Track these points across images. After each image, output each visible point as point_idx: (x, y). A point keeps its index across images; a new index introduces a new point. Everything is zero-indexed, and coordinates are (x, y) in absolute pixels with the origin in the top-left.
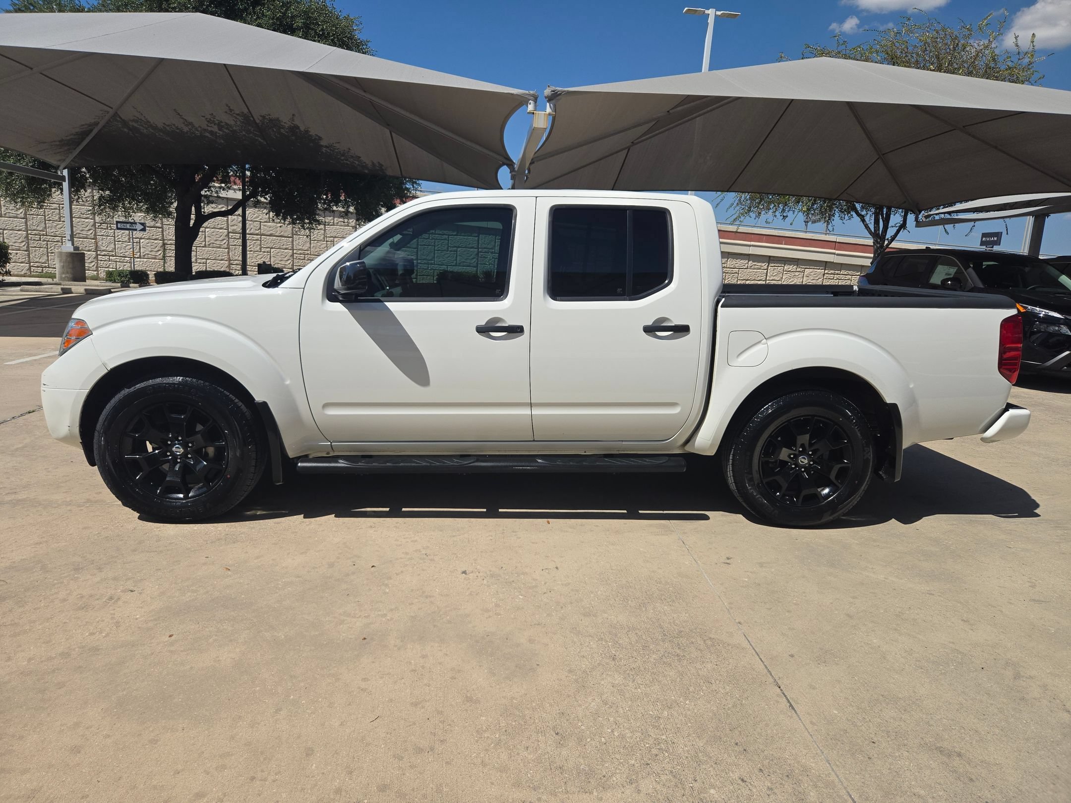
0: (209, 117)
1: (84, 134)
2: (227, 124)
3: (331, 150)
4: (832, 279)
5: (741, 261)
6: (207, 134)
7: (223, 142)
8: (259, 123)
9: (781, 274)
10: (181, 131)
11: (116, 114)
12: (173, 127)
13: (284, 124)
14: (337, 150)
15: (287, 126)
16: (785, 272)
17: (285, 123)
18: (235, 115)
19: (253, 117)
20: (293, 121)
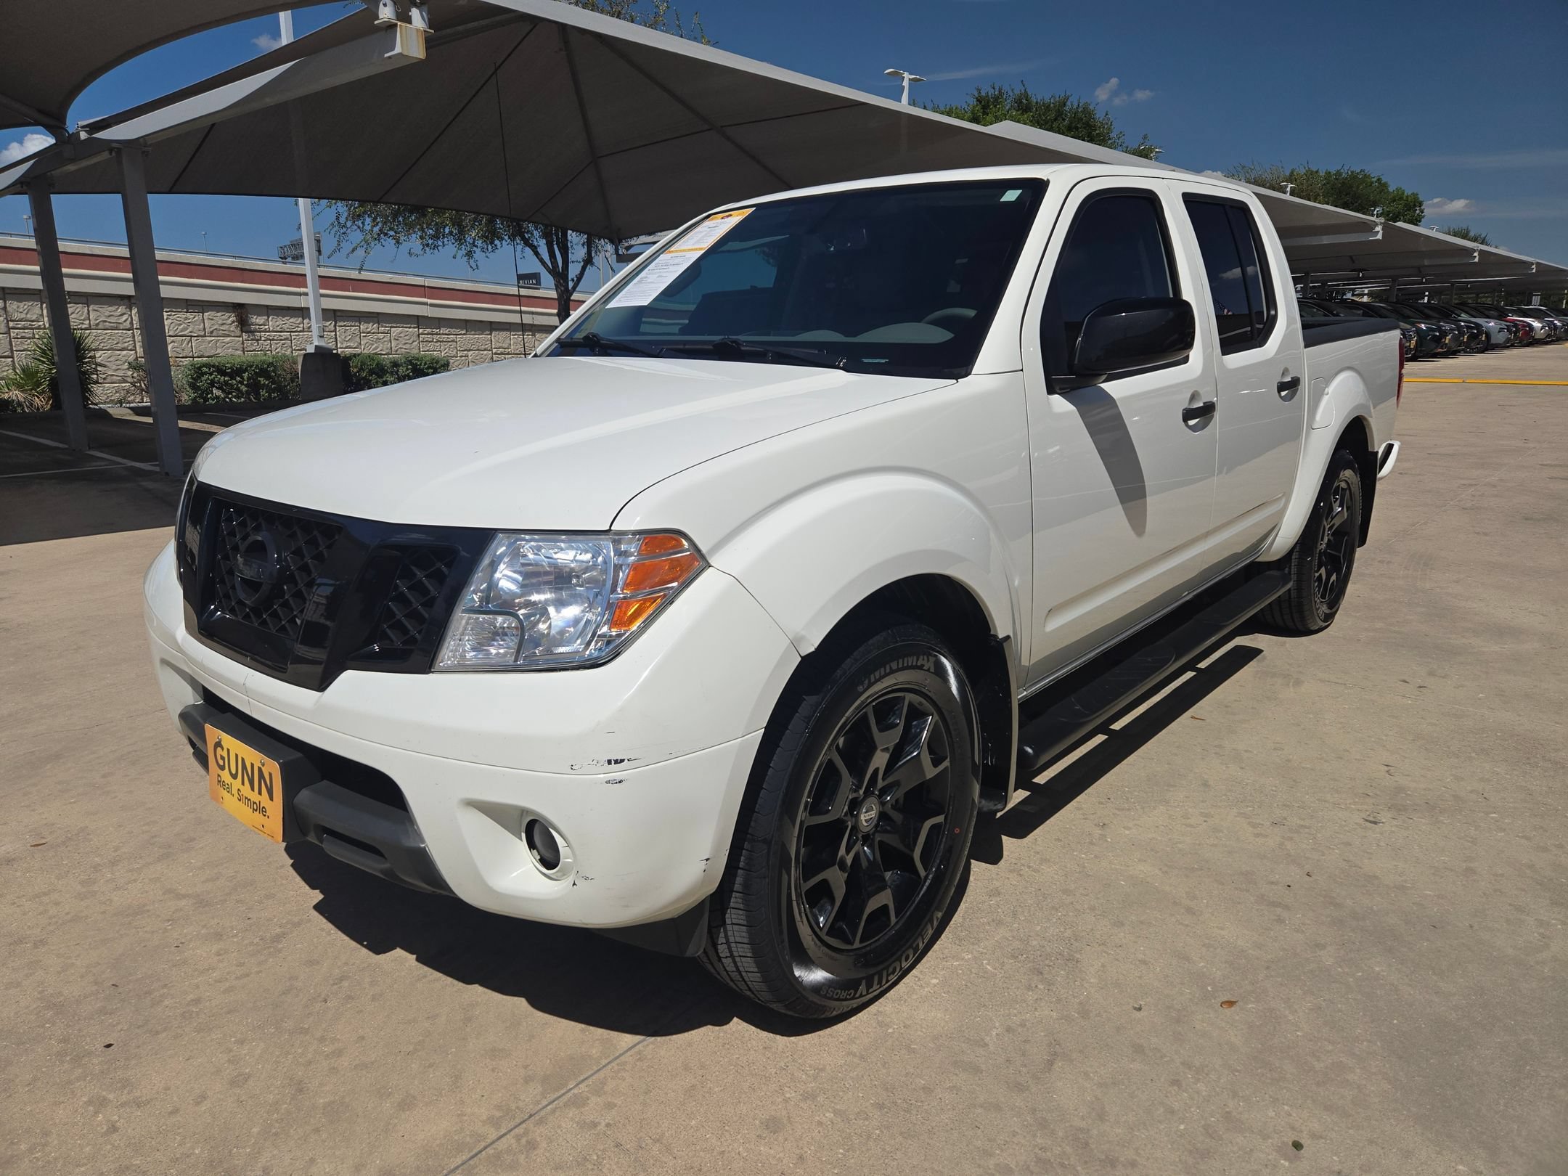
4: (430, 342)
5: (292, 320)
9: (358, 338)
16: (362, 335)
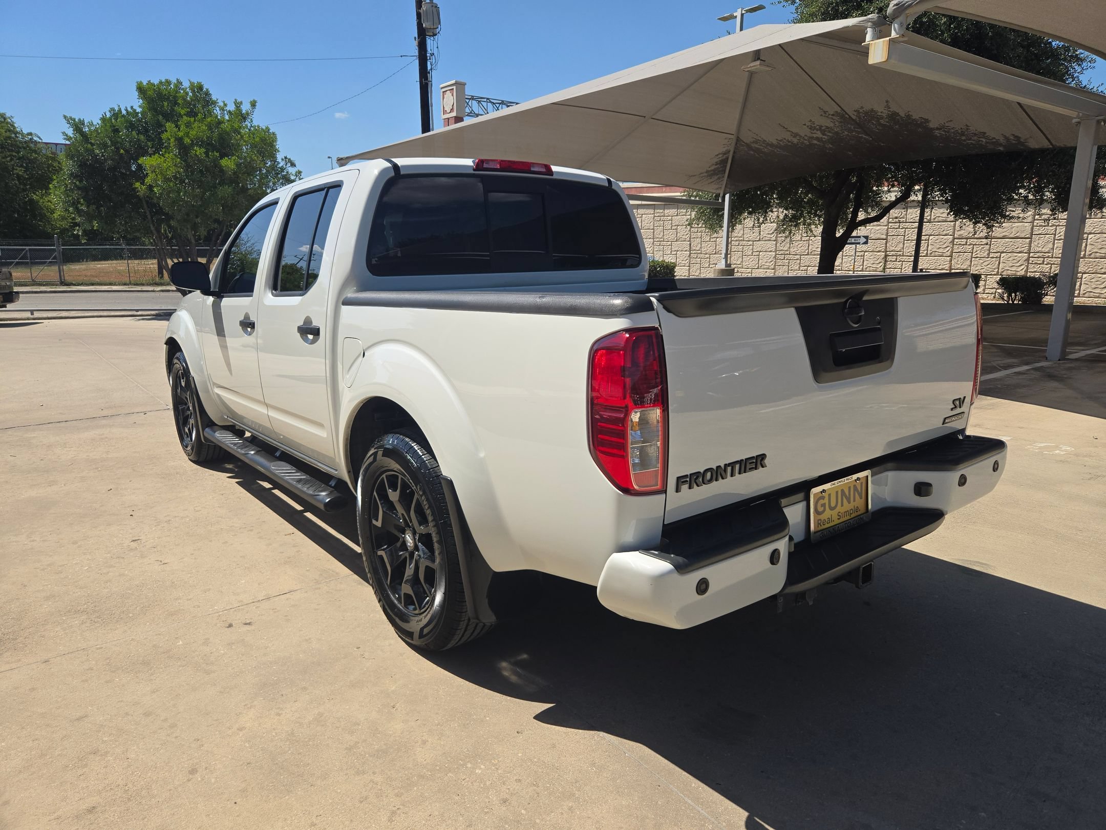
0: (809, 124)
1: (724, 162)
2: (827, 127)
3: (945, 132)
6: (815, 142)
7: (831, 146)
8: (856, 119)
10: (792, 143)
11: (738, 140)
12: (785, 141)
13: (881, 114)
14: (953, 131)
15: (884, 115)
17: (881, 112)
18: (830, 116)
19: (848, 115)
20: (889, 108)
